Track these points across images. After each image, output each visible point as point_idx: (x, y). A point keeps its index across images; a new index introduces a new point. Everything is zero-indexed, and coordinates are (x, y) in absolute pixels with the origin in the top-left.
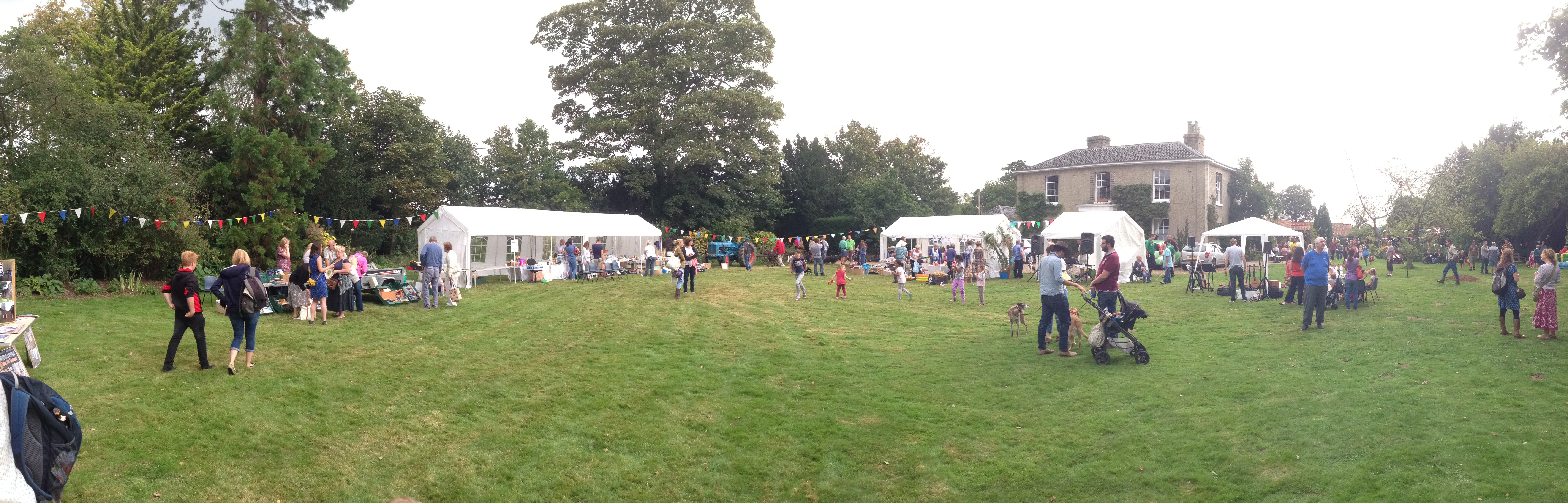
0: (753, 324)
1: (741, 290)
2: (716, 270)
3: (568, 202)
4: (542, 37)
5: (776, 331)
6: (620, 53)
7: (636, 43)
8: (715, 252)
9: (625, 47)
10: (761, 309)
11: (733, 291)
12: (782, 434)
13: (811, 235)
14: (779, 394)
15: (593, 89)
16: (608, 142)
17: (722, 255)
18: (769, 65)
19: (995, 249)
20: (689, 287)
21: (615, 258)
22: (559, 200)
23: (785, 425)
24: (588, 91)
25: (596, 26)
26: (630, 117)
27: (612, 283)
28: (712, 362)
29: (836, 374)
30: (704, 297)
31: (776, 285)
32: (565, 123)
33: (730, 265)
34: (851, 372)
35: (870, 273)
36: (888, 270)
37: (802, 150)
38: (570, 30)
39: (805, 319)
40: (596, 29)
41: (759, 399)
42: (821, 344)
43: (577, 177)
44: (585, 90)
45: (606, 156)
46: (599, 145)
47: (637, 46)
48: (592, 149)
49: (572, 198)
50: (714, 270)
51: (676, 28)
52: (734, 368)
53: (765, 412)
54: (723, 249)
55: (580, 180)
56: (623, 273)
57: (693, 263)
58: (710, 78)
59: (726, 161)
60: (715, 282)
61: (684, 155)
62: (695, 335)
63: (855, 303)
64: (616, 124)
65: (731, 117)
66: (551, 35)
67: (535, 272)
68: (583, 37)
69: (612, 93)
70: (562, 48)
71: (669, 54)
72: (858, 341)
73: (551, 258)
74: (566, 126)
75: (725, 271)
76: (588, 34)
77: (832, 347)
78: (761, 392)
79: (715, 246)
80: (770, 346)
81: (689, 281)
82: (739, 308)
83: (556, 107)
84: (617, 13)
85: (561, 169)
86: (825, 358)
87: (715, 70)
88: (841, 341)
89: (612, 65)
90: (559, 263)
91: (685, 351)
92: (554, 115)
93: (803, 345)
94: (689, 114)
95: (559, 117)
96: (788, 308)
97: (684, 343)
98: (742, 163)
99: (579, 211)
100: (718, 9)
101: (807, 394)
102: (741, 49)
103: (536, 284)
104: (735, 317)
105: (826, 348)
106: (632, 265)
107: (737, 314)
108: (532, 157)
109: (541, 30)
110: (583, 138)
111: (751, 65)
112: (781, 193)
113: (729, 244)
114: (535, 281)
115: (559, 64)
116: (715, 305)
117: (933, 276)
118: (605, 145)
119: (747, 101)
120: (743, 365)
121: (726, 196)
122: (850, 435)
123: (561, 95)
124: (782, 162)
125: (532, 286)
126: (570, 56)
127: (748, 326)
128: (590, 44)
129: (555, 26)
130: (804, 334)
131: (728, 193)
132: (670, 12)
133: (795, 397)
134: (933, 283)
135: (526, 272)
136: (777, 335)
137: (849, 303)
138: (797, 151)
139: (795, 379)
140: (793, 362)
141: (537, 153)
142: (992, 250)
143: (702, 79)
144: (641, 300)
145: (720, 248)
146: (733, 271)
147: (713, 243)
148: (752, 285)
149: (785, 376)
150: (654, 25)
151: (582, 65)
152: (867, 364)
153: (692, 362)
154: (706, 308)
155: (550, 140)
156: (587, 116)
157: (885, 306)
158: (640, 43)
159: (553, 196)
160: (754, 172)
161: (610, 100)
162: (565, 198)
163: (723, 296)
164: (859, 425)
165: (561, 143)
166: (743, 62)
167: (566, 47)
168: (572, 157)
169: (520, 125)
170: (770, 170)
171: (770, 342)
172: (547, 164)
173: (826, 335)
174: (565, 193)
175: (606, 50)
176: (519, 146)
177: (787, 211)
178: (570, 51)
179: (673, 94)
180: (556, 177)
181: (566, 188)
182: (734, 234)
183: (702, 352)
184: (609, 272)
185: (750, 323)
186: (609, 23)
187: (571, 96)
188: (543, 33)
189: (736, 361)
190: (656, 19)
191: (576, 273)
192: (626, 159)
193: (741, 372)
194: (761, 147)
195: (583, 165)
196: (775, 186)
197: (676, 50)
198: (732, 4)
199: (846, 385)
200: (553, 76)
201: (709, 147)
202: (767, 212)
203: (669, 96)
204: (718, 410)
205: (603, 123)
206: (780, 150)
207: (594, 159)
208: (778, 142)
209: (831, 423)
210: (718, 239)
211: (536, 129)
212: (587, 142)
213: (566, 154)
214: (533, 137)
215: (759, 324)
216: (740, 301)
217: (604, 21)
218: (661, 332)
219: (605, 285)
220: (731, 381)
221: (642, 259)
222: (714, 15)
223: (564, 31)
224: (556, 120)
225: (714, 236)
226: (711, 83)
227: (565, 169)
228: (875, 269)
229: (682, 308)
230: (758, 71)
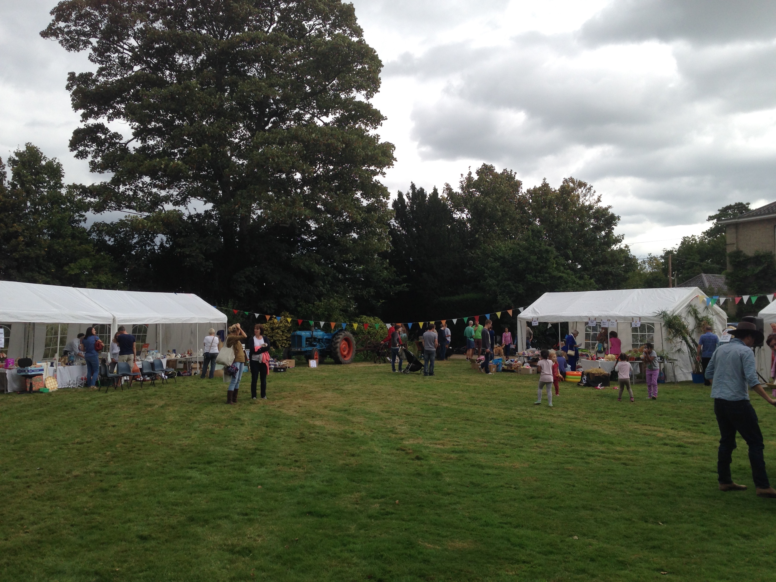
0: (335, 435)
1: (329, 394)
2: (302, 370)
3: (90, 274)
4: (60, 29)
5: (363, 443)
6: (173, 67)
7: (196, 57)
8: (300, 346)
9: (180, 60)
10: (350, 418)
11: (318, 396)
12: (346, 555)
13: (426, 319)
14: (352, 513)
15: (133, 114)
16: (154, 190)
17: (310, 349)
18: (376, 95)
19: (685, 339)
20: (259, 392)
21: (159, 355)
22: (77, 271)
23: (351, 546)
24: (125, 116)
25: (140, 25)
26: (186, 158)
27: (152, 390)
28: (273, 481)
29: (429, 492)
30: (278, 404)
31: (376, 387)
32: (90, 158)
33: (320, 363)
34: (449, 491)
35: (504, 370)
36: (527, 366)
37: (419, 205)
38: (102, 26)
39: (405, 429)
40: (141, 30)
41: (325, 519)
42: (418, 458)
43: (107, 238)
44: (122, 113)
45: (151, 209)
46: (140, 194)
47: (198, 61)
48: (130, 199)
49: (97, 269)
50: (298, 370)
51: (253, 41)
52: (302, 487)
53: (330, 532)
54: (311, 341)
55: (111, 243)
56: (171, 376)
57: (264, 357)
58: (297, 110)
59: (317, 221)
60: (297, 384)
61: (259, 212)
62: (256, 449)
63: (473, 409)
64: (167, 166)
65: (325, 163)
66: (73, 28)
67: (31, 377)
68: (121, 39)
69: (162, 121)
70: (89, 50)
71: (243, 75)
72: (467, 455)
73: (57, 356)
74: (92, 163)
75: (314, 370)
76: (129, 36)
77: (432, 462)
78: (328, 511)
79: (300, 337)
80: (352, 460)
81: (259, 383)
82: (321, 416)
83: (77, 132)
84: (170, 12)
85: (82, 224)
86: (419, 474)
87: (302, 100)
88: (446, 455)
89: (162, 83)
90: (69, 363)
91: (241, 470)
92: (73, 145)
93: (394, 458)
94: (268, 159)
95: (81, 148)
96: (385, 415)
97: (241, 460)
98: (338, 224)
99: (107, 288)
100: (309, 20)
101: (388, 513)
102: (337, 74)
103: (32, 396)
104: (314, 427)
105: (423, 462)
106: (185, 363)
107: (318, 423)
108: (34, 204)
109: (58, 19)
110: (116, 181)
111: (352, 95)
112: (390, 264)
113: (319, 334)
114: (31, 391)
115: (85, 71)
116: (291, 413)
117: (588, 374)
118: (150, 194)
119: (343, 142)
120: (314, 483)
121: (316, 268)
122: (432, 559)
123: (85, 117)
124: (393, 222)
125: (24, 398)
126: (101, 62)
127: (329, 437)
128: (132, 49)
129: (80, 17)
130: (399, 446)
131: (319, 264)
132: (245, 20)
133: (370, 517)
134: (588, 385)
135: (15, 378)
136: (364, 447)
137: (466, 409)
138: (412, 207)
139: (374, 498)
140: (377, 478)
141: (43, 198)
142: (679, 340)
143: (286, 111)
144: (191, 409)
145: (307, 339)
146: (323, 371)
147: (298, 333)
148: (345, 387)
149: (364, 493)
150: (222, 34)
151: (119, 77)
152: (472, 483)
153: (247, 481)
154: (278, 418)
155: (67, 181)
156: (124, 149)
157: (514, 412)
158: (203, 56)
159: (67, 264)
160: (355, 235)
161: (157, 132)
162: (85, 268)
163: (305, 402)
164: (446, 550)
165: (82, 187)
166: (342, 90)
167: (94, 49)
168: (99, 208)
169: (17, 154)
170: (374, 233)
171: (353, 455)
172: (59, 216)
173: (427, 447)
174: (86, 261)
175: (155, 60)
176: (14, 186)
177: (398, 288)
178: (101, 54)
179: (248, 127)
180: (73, 237)
181: (87, 254)
182: (328, 319)
183: (263, 469)
184: (149, 375)
185: (331, 434)
186: (158, 25)
187: (103, 120)
188: (62, 24)
189: (306, 478)
190: (225, 28)
191: (97, 376)
192: (180, 215)
193: (309, 490)
194: (365, 203)
195: (116, 220)
196: (384, 255)
197: (253, 72)
198: (326, 15)
199: (440, 506)
200: (75, 87)
201: (294, 202)
202: (372, 290)
203: (242, 131)
204: (272, 532)
205: (147, 162)
206: (390, 207)
207: (133, 213)
208: (387, 195)
209: (411, 545)
210: (307, 328)
211: (43, 163)
212: (122, 188)
213: (90, 203)
214: (38, 173)
215: (343, 435)
216: (326, 407)
217: (153, 21)
218: (212, 448)
219: (141, 392)
220: (295, 500)
221: (199, 355)
222: (303, 28)
223: (94, 26)
224: (75, 152)
225: (300, 321)
226: (299, 117)
227: (87, 225)
228: (510, 365)
229: (245, 417)
230: (360, 102)
